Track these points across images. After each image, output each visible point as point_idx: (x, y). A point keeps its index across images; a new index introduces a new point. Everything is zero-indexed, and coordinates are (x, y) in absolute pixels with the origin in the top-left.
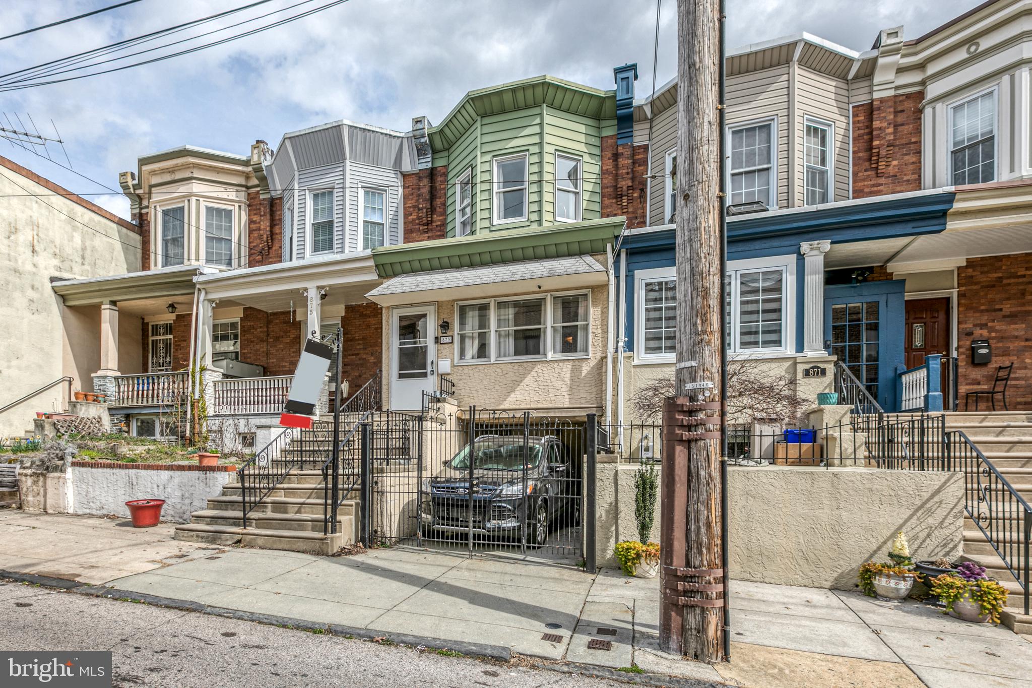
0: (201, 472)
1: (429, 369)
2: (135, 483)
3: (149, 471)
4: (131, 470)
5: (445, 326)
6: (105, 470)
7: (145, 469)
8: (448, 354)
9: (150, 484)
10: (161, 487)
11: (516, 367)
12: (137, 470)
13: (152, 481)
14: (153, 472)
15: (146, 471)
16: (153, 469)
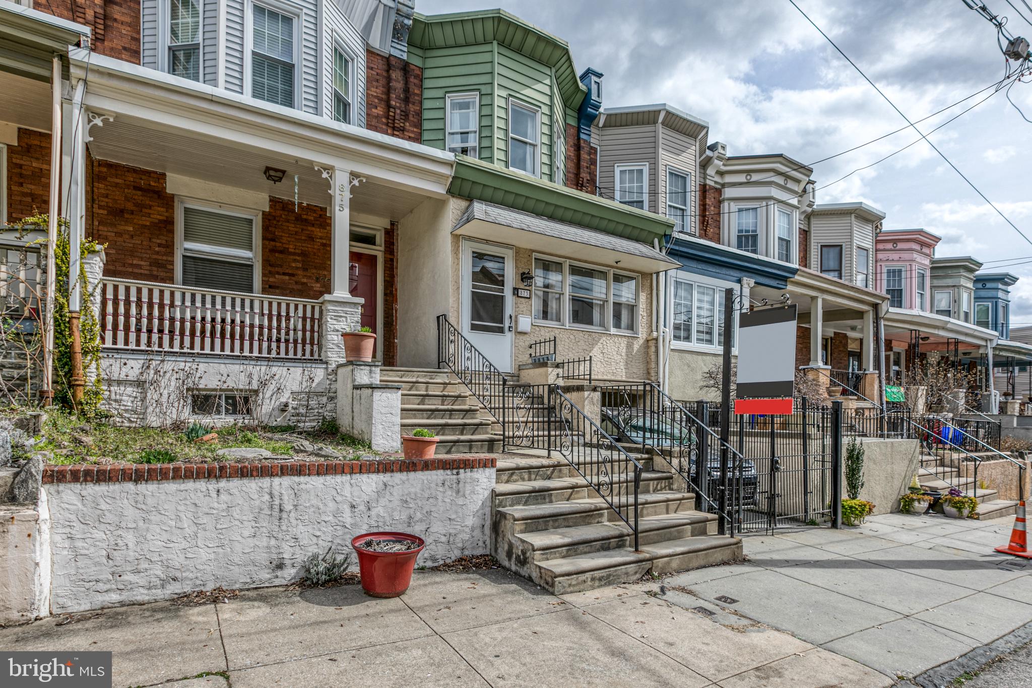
0: (449, 472)
1: (507, 324)
2: (288, 507)
3: (328, 478)
4: (277, 480)
5: (526, 277)
6: (190, 485)
7: (318, 474)
8: (525, 309)
9: (332, 505)
10: (362, 507)
11: (586, 337)
12: (296, 479)
13: (339, 499)
14: (339, 478)
15: (321, 479)
16: (343, 472)
